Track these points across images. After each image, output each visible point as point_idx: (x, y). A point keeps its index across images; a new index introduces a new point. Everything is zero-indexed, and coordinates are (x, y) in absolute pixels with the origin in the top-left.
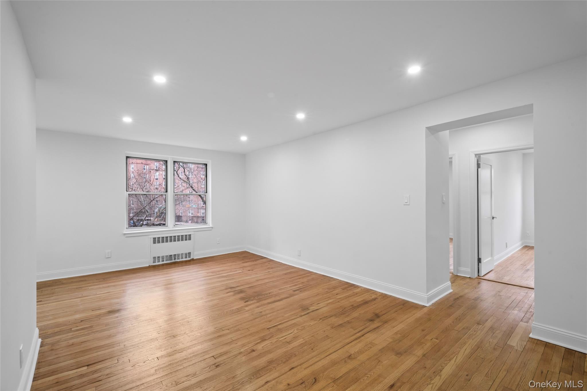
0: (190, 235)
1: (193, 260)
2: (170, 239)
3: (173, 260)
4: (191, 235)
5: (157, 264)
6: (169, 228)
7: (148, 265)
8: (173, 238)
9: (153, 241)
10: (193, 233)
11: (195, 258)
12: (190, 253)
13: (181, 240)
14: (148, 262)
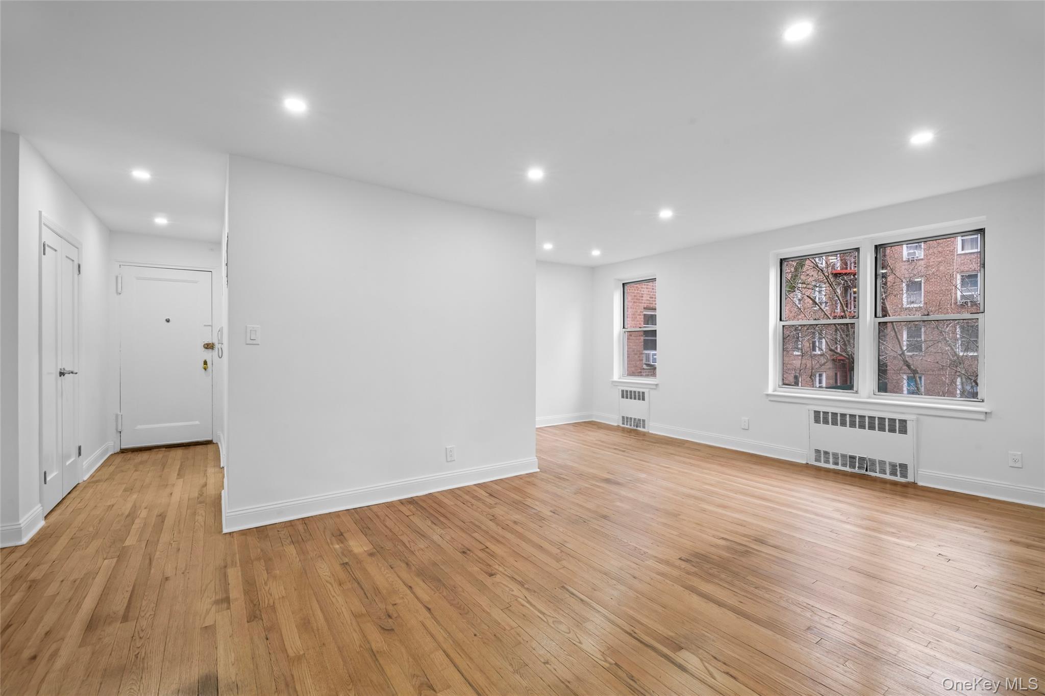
0: (903, 423)
1: (914, 485)
2: (850, 421)
3: (857, 468)
4: (908, 422)
5: (822, 464)
6: (860, 398)
7: (804, 462)
8: (857, 420)
9: (815, 417)
10: (914, 417)
11: (920, 483)
12: (904, 467)
13: (879, 428)
14: (803, 456)
